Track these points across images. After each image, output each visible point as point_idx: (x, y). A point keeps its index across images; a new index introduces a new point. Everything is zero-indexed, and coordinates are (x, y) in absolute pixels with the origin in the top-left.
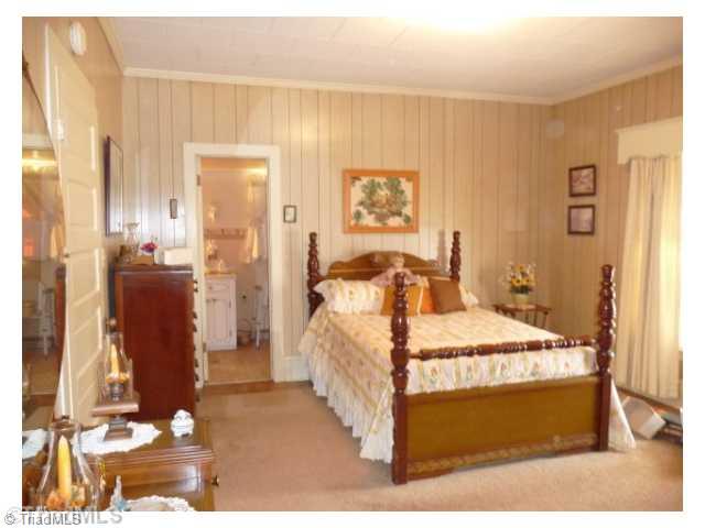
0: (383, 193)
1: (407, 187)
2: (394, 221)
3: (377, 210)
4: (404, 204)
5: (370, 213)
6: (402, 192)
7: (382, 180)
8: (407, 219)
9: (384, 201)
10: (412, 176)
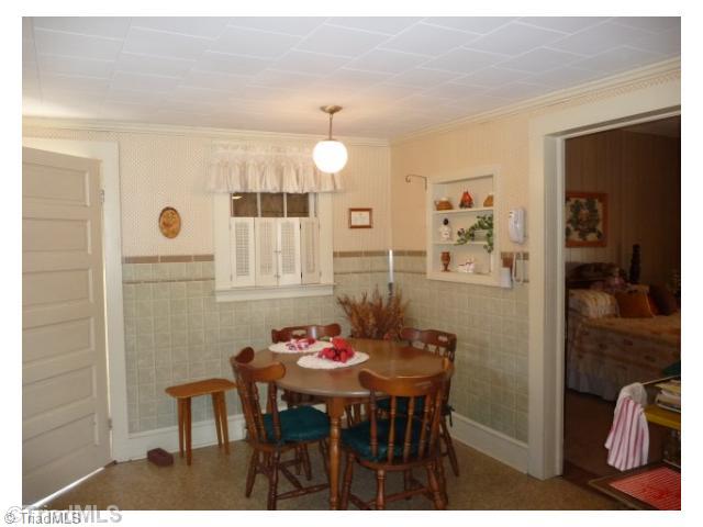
0: (585, 212)
1: (599, 206)
2: (591, 237)
3: (580, 227)
4: (597, 221)
5: (576, 229)
6: (596, 211)
7: (583, 201)
8: (599, 235)
9: (585, 219)
10: (602, 197)
